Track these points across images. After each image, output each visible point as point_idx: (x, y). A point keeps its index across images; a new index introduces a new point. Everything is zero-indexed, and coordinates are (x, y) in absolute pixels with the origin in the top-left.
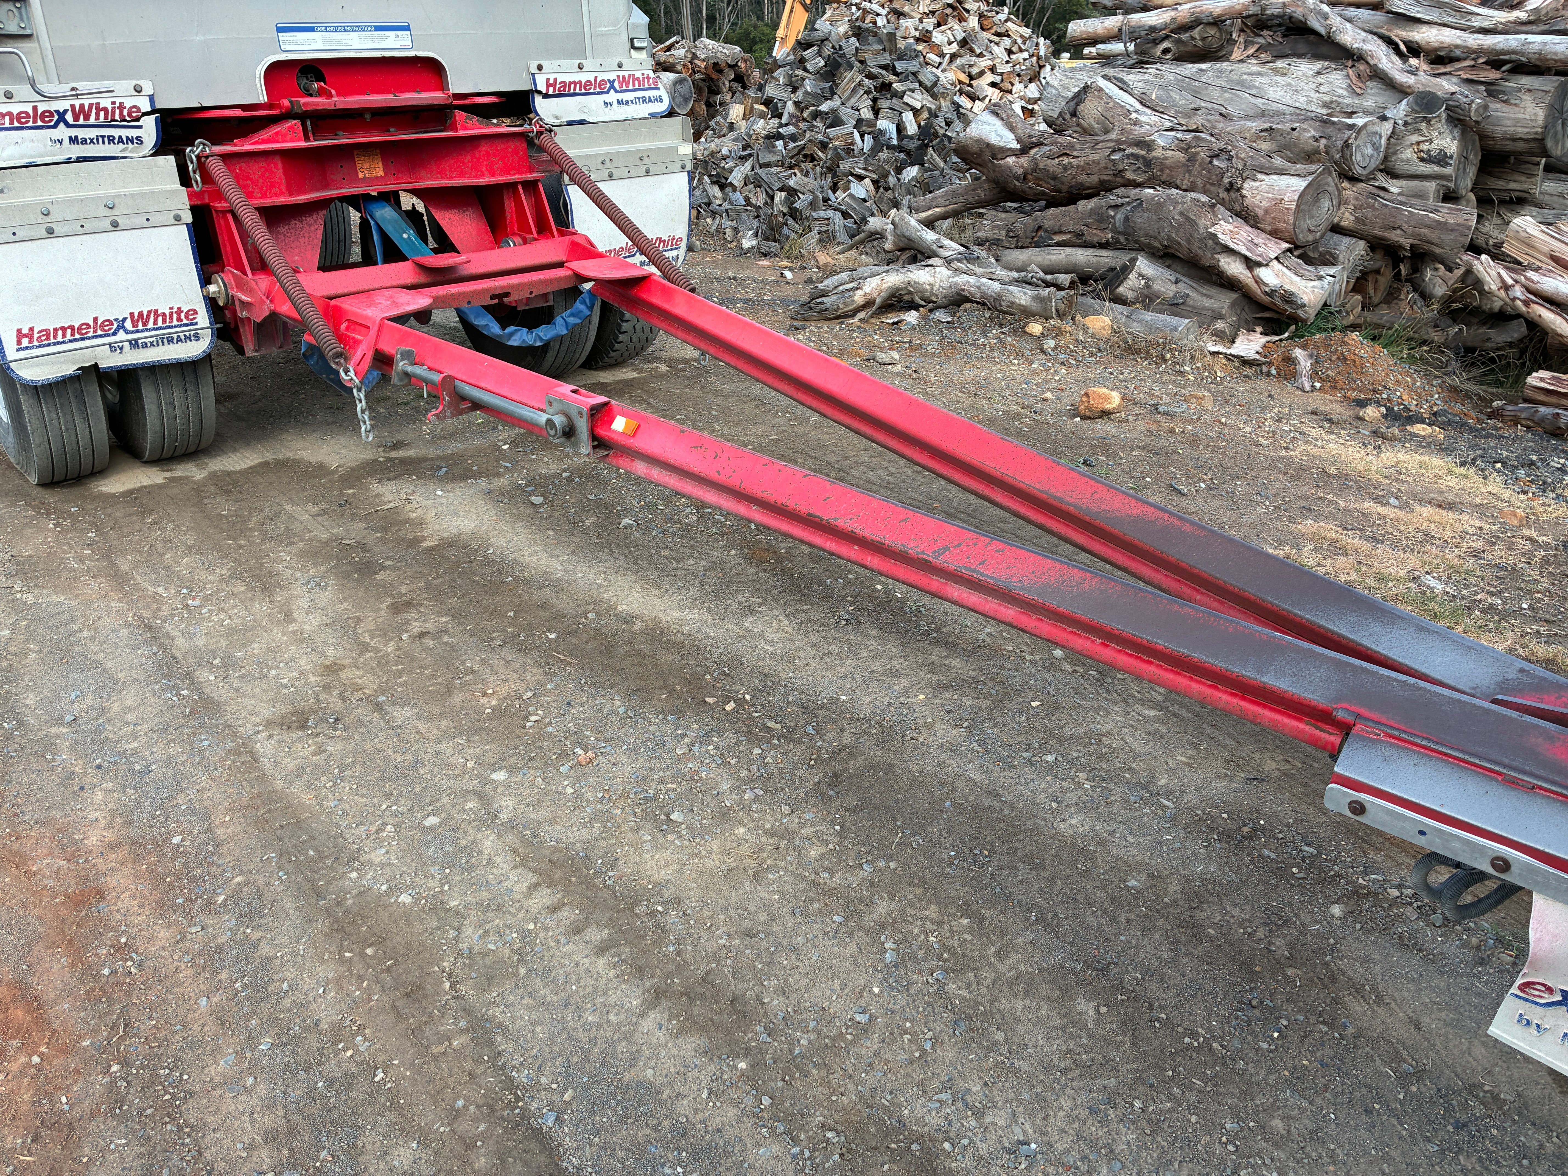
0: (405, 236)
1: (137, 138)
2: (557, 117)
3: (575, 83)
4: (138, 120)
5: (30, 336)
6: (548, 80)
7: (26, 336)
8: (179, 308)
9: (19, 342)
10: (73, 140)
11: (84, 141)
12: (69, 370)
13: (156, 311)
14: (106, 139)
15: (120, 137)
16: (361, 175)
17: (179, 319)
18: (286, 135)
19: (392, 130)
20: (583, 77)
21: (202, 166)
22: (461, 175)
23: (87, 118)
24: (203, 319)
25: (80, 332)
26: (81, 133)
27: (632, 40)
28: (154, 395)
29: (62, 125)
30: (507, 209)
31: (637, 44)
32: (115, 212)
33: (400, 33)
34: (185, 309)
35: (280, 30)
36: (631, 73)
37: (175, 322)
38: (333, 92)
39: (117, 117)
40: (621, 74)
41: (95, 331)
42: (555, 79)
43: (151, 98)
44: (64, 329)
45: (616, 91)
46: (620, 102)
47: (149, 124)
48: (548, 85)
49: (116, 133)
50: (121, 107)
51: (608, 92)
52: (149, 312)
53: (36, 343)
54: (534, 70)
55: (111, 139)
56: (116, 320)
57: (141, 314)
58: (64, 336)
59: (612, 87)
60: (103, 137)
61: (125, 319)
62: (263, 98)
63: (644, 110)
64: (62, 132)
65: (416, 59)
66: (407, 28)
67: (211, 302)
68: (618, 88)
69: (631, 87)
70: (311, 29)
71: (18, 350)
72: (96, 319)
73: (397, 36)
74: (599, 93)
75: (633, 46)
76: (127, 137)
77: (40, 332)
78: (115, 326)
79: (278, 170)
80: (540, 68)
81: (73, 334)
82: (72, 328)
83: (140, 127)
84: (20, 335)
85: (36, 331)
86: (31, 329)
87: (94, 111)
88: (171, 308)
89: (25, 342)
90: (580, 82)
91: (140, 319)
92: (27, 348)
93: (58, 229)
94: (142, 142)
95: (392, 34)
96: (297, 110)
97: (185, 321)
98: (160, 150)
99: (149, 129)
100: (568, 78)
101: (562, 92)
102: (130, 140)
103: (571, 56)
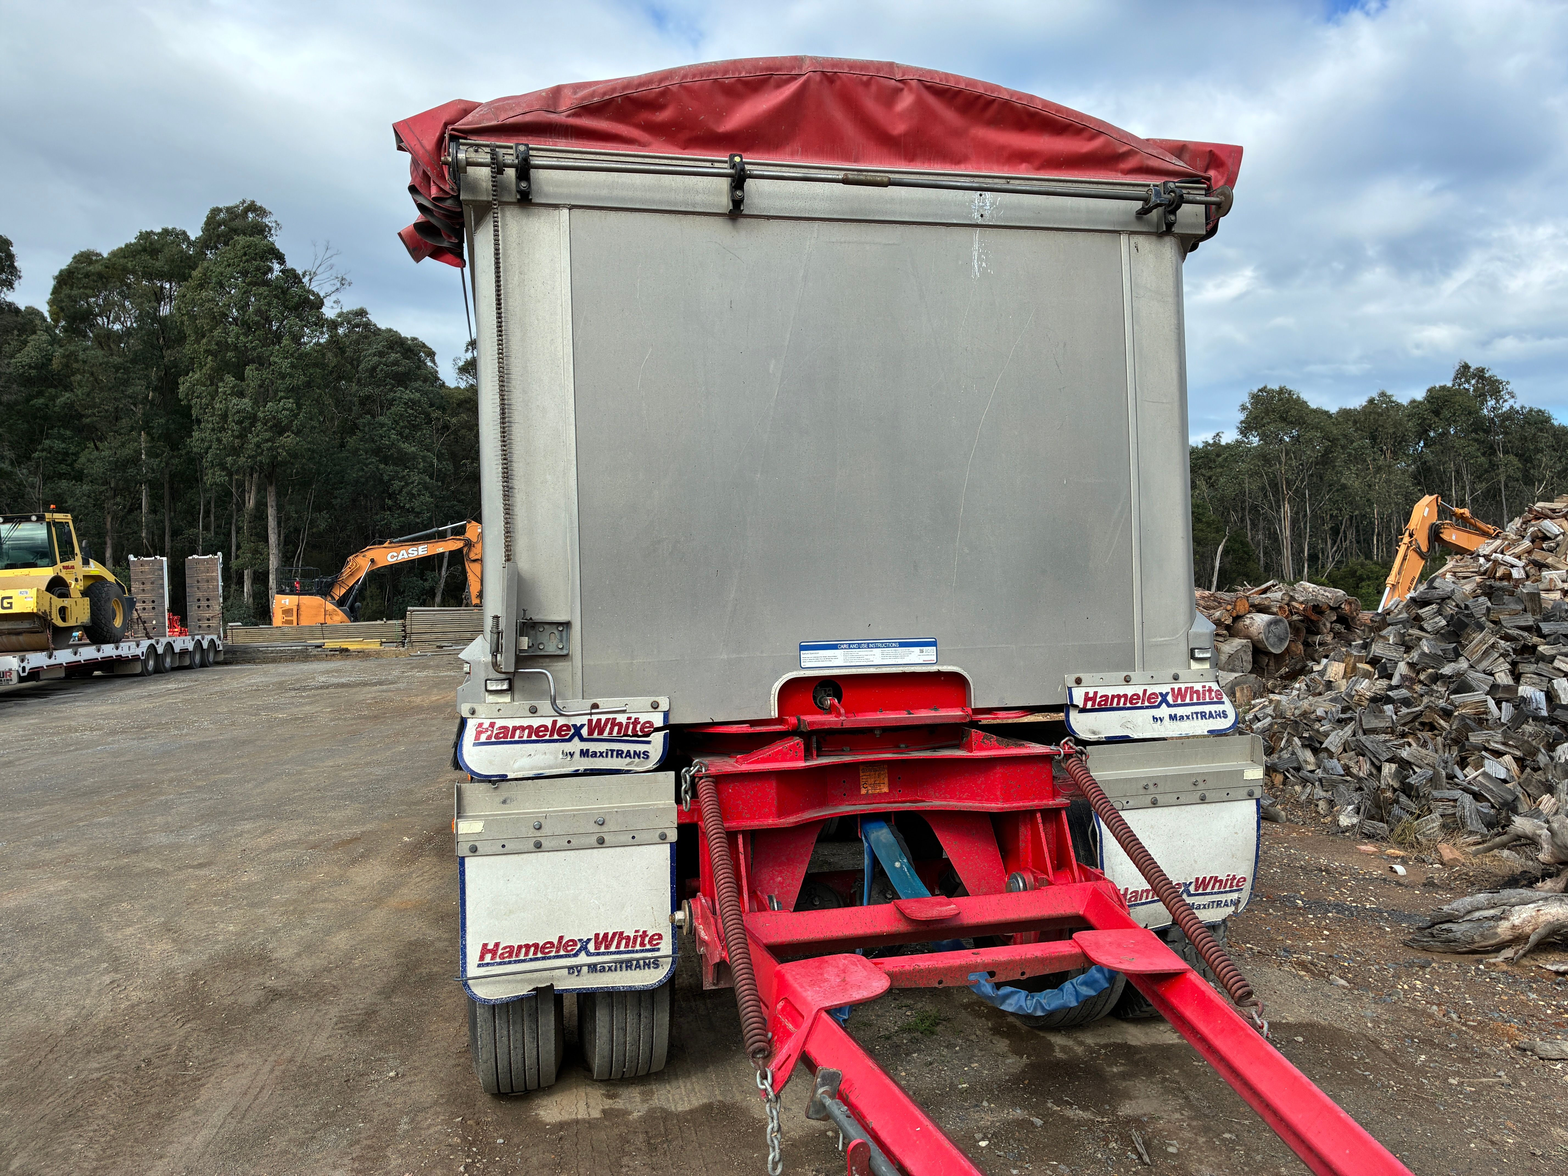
0: (897, 865)
1: (644, 753)
2: (1094, 733)
3: (1119, 697)
4: (648, 735)
5: (494, 952)
6: (1087, 694)
7: (490, 951)
8: (645, 932)
9: (482, 958)
10: (584, 753)
11: (594, 754)
12: (524, 990)
13: (622, 933)
14: (615, 753)
15: (628, 751)
16: (863, 791)
17: (642, 944)
18: (787, 753)
19: (902, 746)
20: (1130, 691)
21: (693, 786)
22: (972, 798)
23: (601, 732)
24: (666, 947)
25: (541, 951)
26: (593, 747)
27: (1192, 650)
28: (608, 1019)
29: (576, 739)
30: (1022, 838)
31: (1198, 655)
32: (605, 828)
33: (924, 648)
34: (650, 933)
35: (803, 648)
36: (1189, 685)
37: (638, 947)
38: (842, 711)
39: (630, 733)
40: (1176, 686)
41: (558, 951)
42: (1096, 693)
43: (666, 715)
44: (528, 947)
45: (1169, 705)
46: (1173, 718)
47: (658, 739)
48: (1087, 699)
49: (625, 747)
50: (636, 721)
51: (1159, 706)
52: (614, 934)
53: (498, 960)
54: (1070, 682)
55: (620, 753)
56: (580, 940)
57: (606, 935)
58: (526, 954)
59: (1164, 700)
60: (612, 751)
61: (589, 940)
62: (775, 714)
63: (1201, 727)
64: (576, 745)
65: (939, 673)
66: (934, 644)
67: (677, 928)
68: (1171, 702)
69: (1188, 701)
70: (835, 647)
71: (479, 966)
72: (561, 938)
73: (922, 651)
74: (1147, 707)
75: (1193, 657)
76: (635, 752)
77: (505, 948)
78: (578, 948)
79: (771, 789)
80: (1078, 681)
81: (535, 953)
82: (536, 946)
83: (649, 742)
84: (485, 950)
85: (501, 947)
86: (497, 945)
87: (609, 725)
88: (637, 931)
89: (488, 958)
90: (1125, 696)
91: (603, 941)
92: (488, 964)
93: (545, 843)
94: (648, 757)
95: (917, 649)
96: (803, 728)
97: (648, 947)
98: (662, 766)
99: (656, 745)
100: (1110, 691)
101: (1104, 705)
102: (637, 754)
103: (1117, 668)
